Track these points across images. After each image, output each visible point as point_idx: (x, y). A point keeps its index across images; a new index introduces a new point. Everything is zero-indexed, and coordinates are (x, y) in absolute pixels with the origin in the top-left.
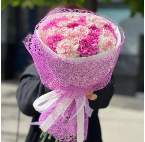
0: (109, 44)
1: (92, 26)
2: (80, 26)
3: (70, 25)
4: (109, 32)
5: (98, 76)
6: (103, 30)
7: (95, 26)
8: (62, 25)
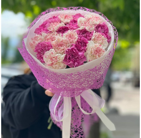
0: (98, 51)
1: (82, 30)
2: (69, 32)
3: (61, 29)
4: (101, 35)
5: (88, 83)
6: (94, 34)
7: (85, 30)
8: (53, 29)
